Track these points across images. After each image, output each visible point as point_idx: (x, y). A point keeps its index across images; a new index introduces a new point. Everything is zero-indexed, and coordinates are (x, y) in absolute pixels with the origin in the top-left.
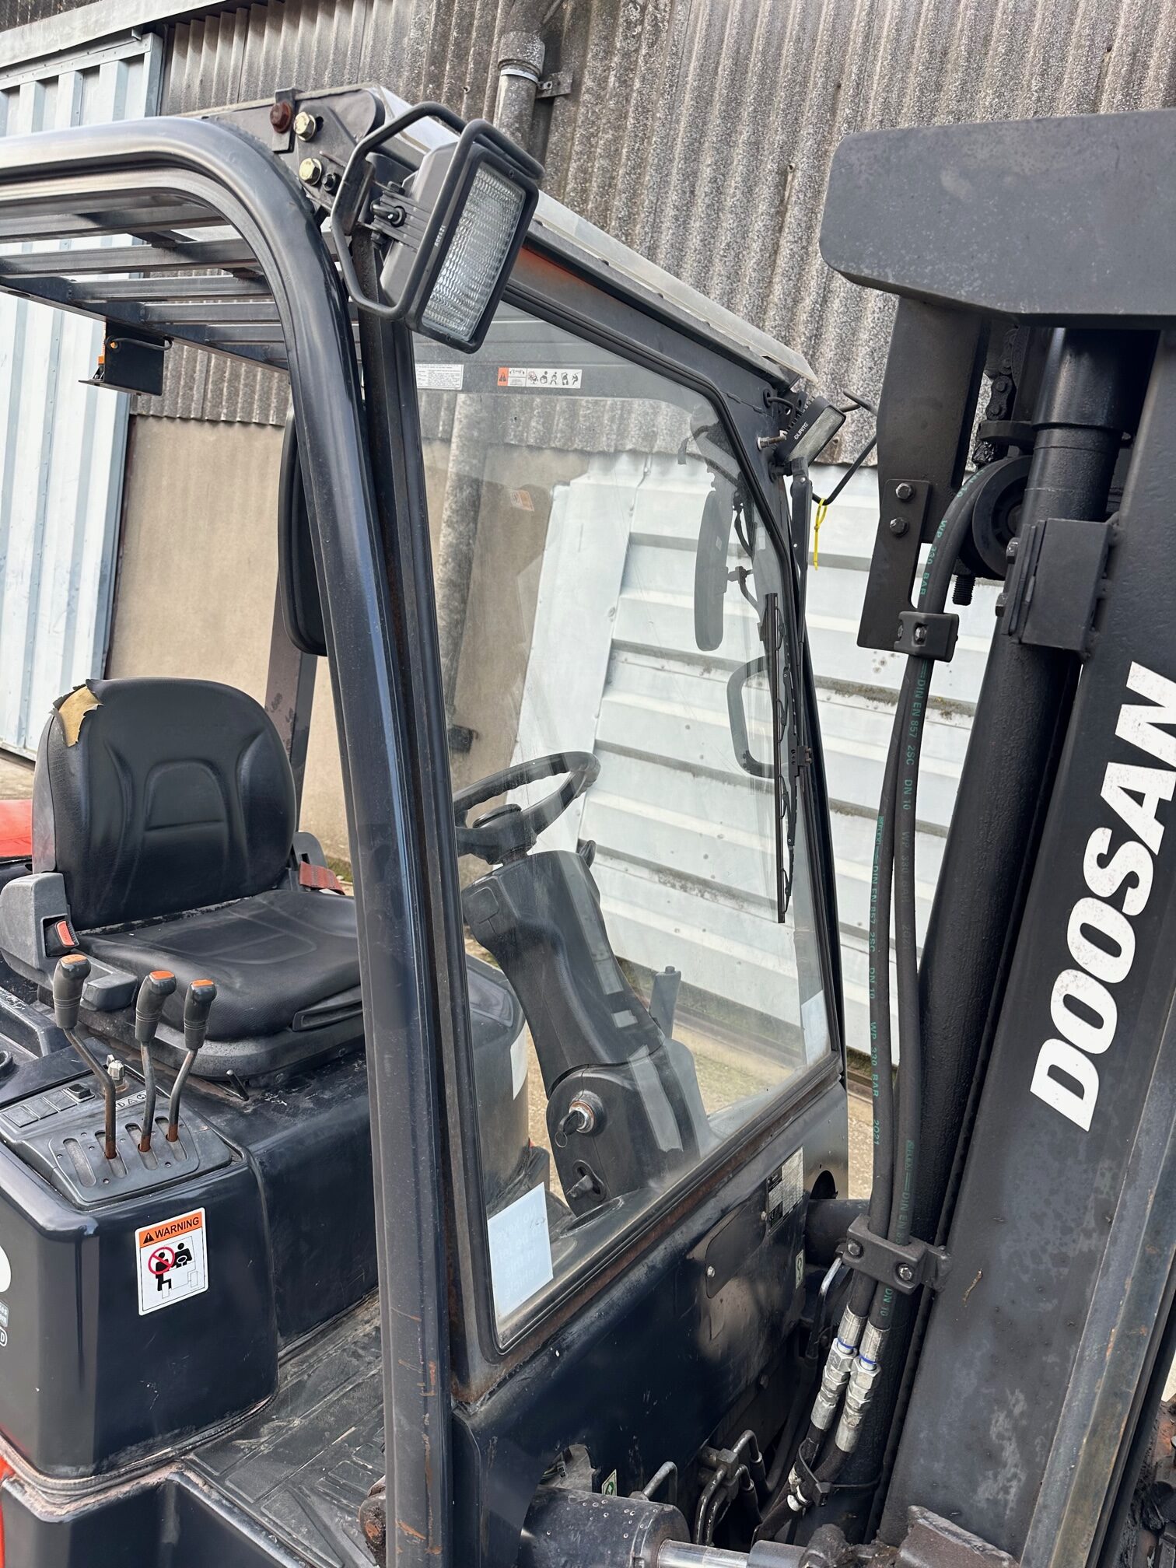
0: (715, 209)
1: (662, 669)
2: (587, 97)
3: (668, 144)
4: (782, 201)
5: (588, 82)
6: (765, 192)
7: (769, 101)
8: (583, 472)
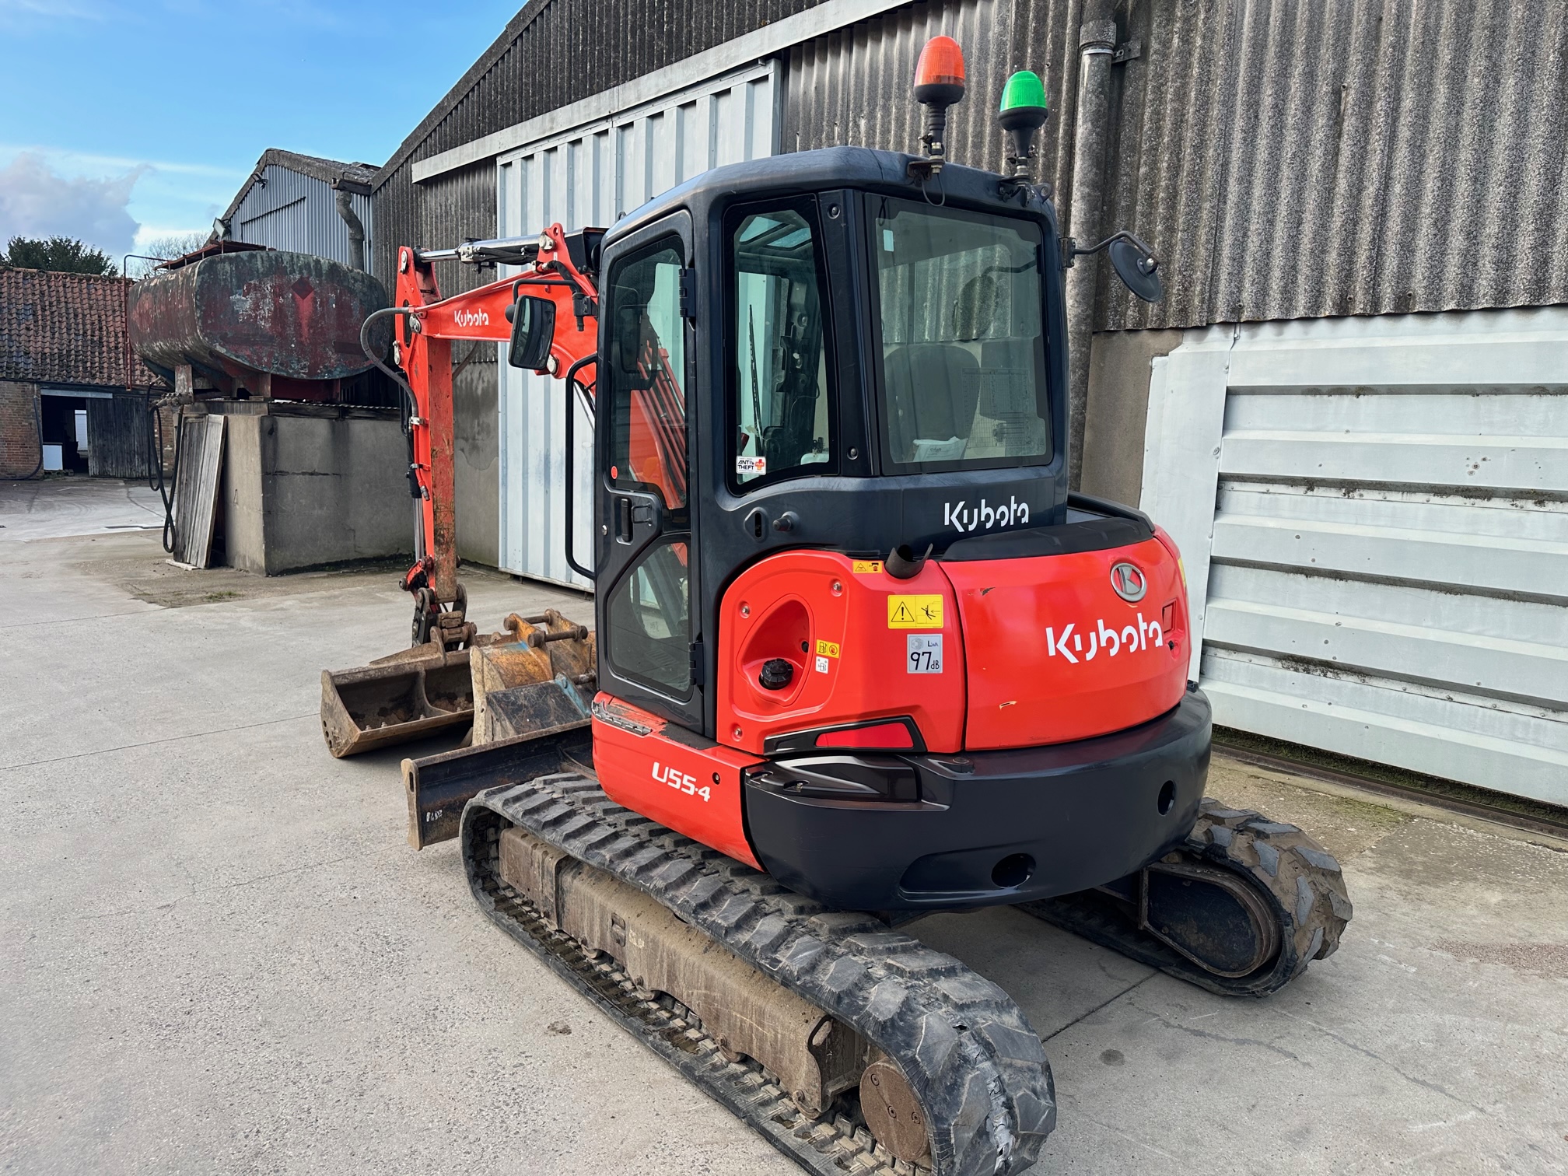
0: (1278, 128)
1: (1268, 492)
2: (1154, 57)
3: (1231, 84)
4: (1338, 114)
5: (1155, 45)
6: (1321, 110)
7: (1318, 38)
8: (1179, 344)
